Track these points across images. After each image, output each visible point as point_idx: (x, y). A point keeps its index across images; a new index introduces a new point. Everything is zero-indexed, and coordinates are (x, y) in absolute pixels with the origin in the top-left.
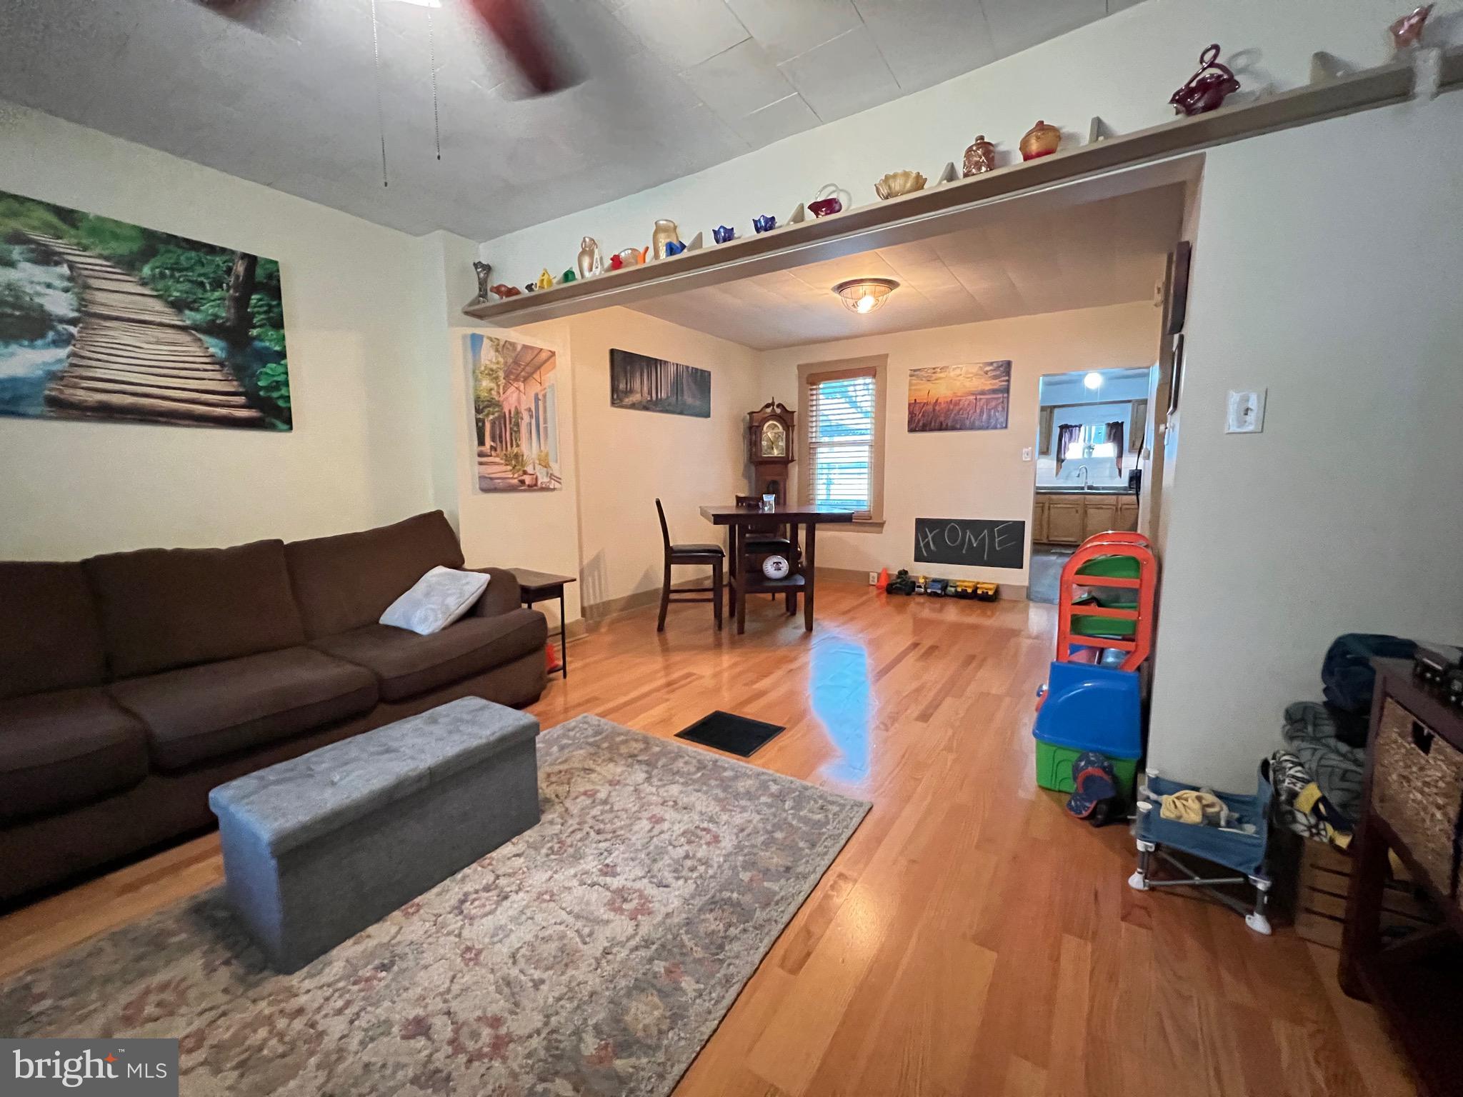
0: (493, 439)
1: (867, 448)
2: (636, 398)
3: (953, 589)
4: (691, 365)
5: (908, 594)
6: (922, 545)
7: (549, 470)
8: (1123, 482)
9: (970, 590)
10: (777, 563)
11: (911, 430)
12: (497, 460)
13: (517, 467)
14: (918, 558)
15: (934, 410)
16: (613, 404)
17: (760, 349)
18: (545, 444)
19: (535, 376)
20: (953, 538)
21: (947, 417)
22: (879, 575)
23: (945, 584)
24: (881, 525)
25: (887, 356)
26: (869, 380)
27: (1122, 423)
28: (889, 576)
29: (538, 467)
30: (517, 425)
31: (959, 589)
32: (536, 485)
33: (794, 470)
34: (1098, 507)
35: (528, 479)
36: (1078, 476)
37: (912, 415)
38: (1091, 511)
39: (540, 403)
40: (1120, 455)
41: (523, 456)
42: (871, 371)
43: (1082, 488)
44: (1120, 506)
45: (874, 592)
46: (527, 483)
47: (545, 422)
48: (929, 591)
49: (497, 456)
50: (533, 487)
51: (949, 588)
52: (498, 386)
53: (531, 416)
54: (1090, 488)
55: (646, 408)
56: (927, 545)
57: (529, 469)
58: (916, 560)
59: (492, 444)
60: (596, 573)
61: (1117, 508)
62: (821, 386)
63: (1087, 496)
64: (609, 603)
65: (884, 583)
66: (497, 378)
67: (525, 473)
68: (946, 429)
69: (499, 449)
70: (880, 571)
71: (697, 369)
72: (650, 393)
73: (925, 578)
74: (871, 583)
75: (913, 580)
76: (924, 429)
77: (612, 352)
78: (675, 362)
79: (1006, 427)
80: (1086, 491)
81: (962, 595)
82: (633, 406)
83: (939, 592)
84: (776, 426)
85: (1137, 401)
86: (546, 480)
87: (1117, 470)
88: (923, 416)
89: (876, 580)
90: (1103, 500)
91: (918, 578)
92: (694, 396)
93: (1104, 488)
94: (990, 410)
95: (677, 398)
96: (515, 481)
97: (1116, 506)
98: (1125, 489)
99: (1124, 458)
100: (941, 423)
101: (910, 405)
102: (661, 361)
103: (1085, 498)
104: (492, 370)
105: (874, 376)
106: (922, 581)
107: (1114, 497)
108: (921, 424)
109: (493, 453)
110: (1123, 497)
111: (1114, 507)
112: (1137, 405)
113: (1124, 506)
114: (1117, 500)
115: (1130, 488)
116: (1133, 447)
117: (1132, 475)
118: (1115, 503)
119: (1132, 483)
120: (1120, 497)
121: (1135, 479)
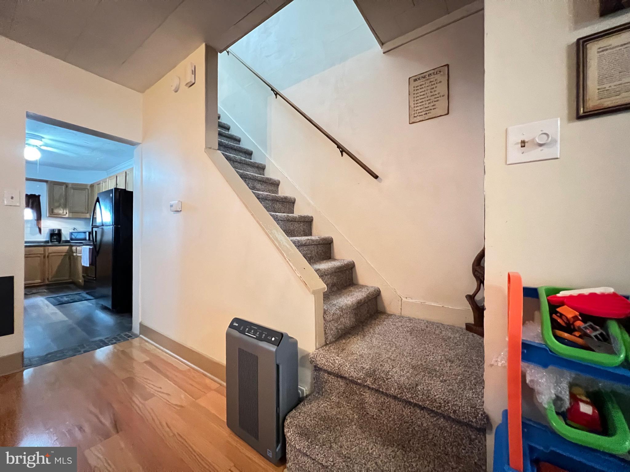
27: (39, 196)
40: (39, 217)
85: (52, 182)
87: (37, 229)
90: (30, 251)
93: (27, 242)
97: (44, 254)
98: (47, 242)
99: (42, 221)
110: (50, 248)
111: (43, 256)
112: (52, 185)
113: (50, 254)
114: (44, 251)
115: (51, 241)
116: (52, 213)
117: (52, 233)
118: (43, 252)
119: (53, 238)
120: (47, 248)
121: (56, 235)
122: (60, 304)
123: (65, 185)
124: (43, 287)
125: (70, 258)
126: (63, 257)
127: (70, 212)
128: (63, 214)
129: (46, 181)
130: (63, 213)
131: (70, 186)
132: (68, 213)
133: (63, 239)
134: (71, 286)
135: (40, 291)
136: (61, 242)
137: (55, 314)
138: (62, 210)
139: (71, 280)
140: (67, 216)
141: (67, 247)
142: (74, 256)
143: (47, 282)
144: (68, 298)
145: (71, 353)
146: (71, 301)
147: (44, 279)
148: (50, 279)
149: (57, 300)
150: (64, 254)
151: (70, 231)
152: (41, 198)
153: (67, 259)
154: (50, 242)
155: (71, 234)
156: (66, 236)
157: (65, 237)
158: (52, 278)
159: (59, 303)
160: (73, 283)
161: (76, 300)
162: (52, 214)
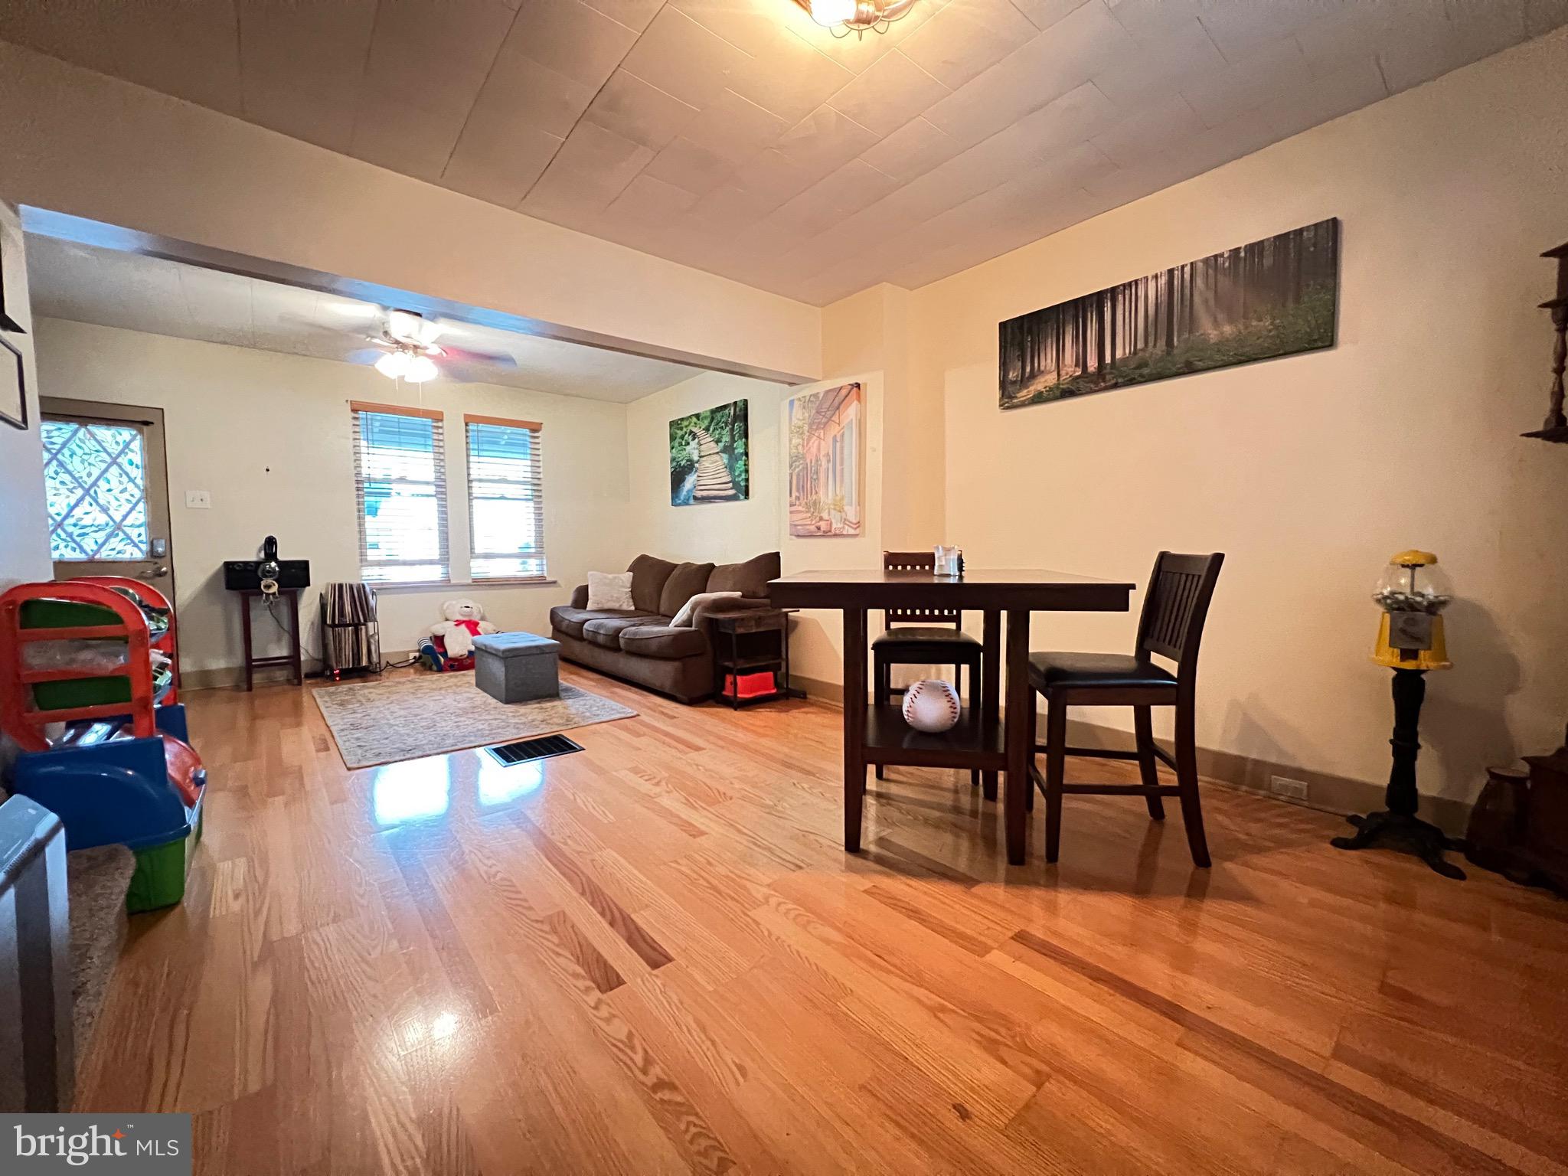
0: (798, 491)
2: (1039, 385)
7: (843, 514)
12: (800, 508)
13: (815, 514)
16: (1004, 405)
18: (841, 487)
19: (833, 419)
29: (832, 512)
30: (817, 473)
32: (830, 531)
35: (823, 525)
39: (838, 444)
41: (820, 502)
46: (822, 529)
47: (842, 464)
49: (800, 505)
50: (827, 534)
52: (803, 440)
53: (829, 461)
55: (1067, 393)
57: (825, 515)
59: (797, 494)
66: (803, 433)
67: (821, 519)
69: (801, 498)
72: (1082, 362)
77: (1004, 325)
82: (1039, 399)
86: (840, 525)
92: (1242, 315)
95: (1170, 341)
96: (813, 528)
104: (799, 427)
109: (797, 503)
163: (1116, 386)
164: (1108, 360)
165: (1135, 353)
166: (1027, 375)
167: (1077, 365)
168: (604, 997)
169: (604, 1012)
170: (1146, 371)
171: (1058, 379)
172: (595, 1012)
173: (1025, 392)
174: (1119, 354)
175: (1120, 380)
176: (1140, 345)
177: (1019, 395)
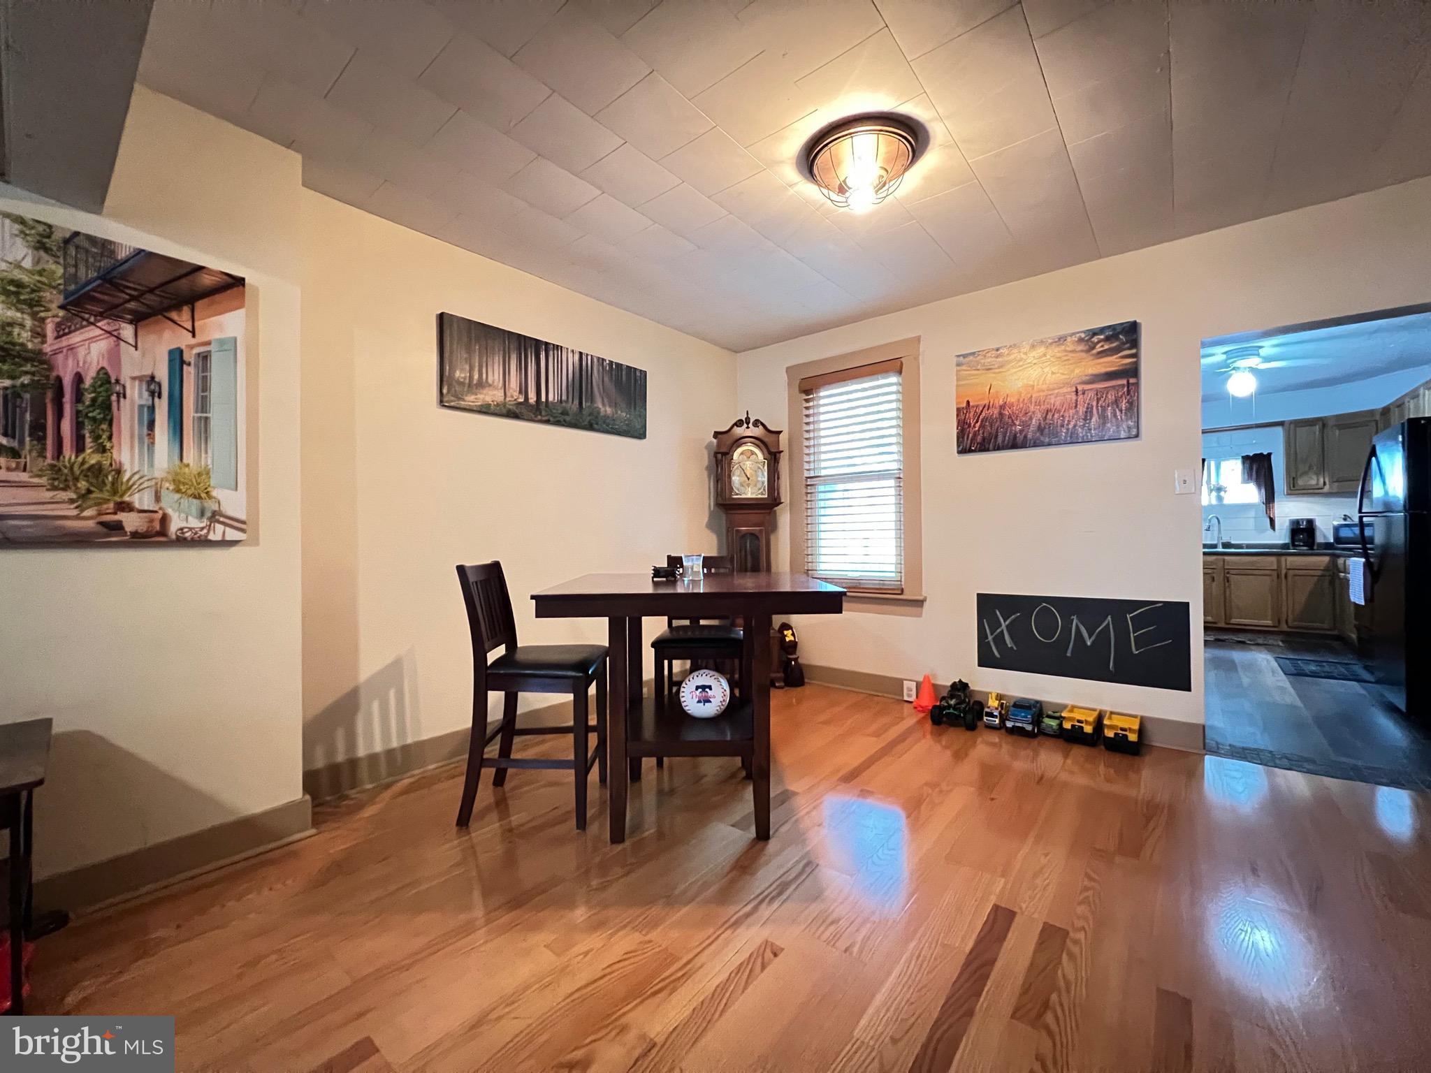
0: (9, 431)
1: (892, 482)
2: (492, 396)
3: (1054, 723)
4: (608, 358)
5: (971, 727)
6: (990, 638)
7: (206, 502)
8: (1280, 536)
9: (1088, 729)
10: (704, 688)
11: (963, 450)
13: (98, 495)
14: (985, 660)
15: (1001, 414)
16: (442, 403)
17: (736, 349)
18: (201, 451)
19: (173, 315)
20: (1048, 631)
21: (1026, 425)
22: (918, 685)
23: (1036, 710)
24: (919, 603)
25: (918, 339)
26: (894, 379)
27: (1270, 455)
28: (935, 687)
29: (168, 495)
30: (103, 406)
31: (1067, 725)
32: (163, 532)
33: (784, 518)
34: (1244, 572)
35: (131, 522)
36: (1208, 530)
37: (963, 427)
38: (1233, 578)
39: (189, 370)
40: (1270, 498)
41: (119, 472)
42: (893, 365)
43: (1215, 546)
44: (1284, 572)
45: (911, 719)
46: (130, 529)
47: (204, 408)
48: (1009, 724)
50: (149, 538)
51: (1047, 721)
53: (156, 393)
54: (1226, 545)
55: (512, 414)
56: (999, 639)
57: (140, 500)
58: (982, 664)
60: (392, 694)
61: (1278, 577)
62: (822, 394)
63: (1227, 558)
64: (421, 745)
65: (928, 702)
67: (125, 507)
68: (1023, 446)
70: (921, 679)
71: (619, 366)
72: (524, 390)
73: (1000, 697)
74: (906, 698)
75: (978, 698)
76: (983, 447)
77: (441, 317)
78: (578, 349)
79: (1137, 436)
80: (1220, 549)
81: (1072, 737)
82: (485, 410)
83: (1029, 728)
84: (753, 453)
85: (1291, 422)
86: (195, 522)
87: (1268, 521)
88: (982, 426)
89: (914, 693)
90: (1252, 563)
91: (987, 694)
92: (615, 405)
93: (1249, 546)
94: (1104, 409)
95: (581, 403)
96: (91, 525)
97: (1278, 571)
98: (1285, 546)
99: (1276, 504)
100: (1015, 437)
101: (958, 410)
102: (547, 344)
103: (1224, 560)
105: (900, 372)
106: (993, 703)
107: (1273, 559)
108: (979, 439)
110: (1290, 559)
111: (1275, 573)
112: (1293, 428)
113: (1291, 571)
114: (1279, 562)
115: (1294, 545)
116: (1294, 487)
117: (1295, 527)
118: (1275, 567)
119: (1297, 538)
120: (1283, 559)
121: (1303, 532)
122: (1296, 674)
123: (1321, 423)
124: (1281, 637)
125: (1332, 583)
126: (1316, 578)
127: (1332, 482)
128: (1317, 487)
129: (1281, 424)
130: (1317, 484)
131: (1331, 423)
132: (1327, 483)
133: (1320, 539)
134: (1336, 644)
135: (1270, 642)
136: (1315, 547)
137: (1282, 689)
138: (1315, 477)
139: (1335, 633)
140: (1327, 489)
141: (1327, 559)
142: (1340, 579)
143: (1284, 628)
144: (1318, 668)
145: (1285, 762)
146: (1323, 675)
147: (1279, 622)
148: (1290, 621)
149: (1295, 666)
150: (1319, 573)
151: (1336, 523)
152: (1273, 457)
153: (1326, 584)
154: (1291, 547)
155: (1337, 529)
156: (1325, 533)
157: (1325, 537)
158: (1294, 621)
159: (1295, 672)
160: (1340, 638)
161: (1335, 675)
162: (1295, 489)
163: (547, 422)
164: (543, 399)
165: (561, 401)
166: (475, 382)
167: (520, 392)
168: (1070, 929)
169: (1079, 924)
170: (568, 418)
171: (505, 398)
172: (1086, 927)
173: (472, 398)
174: (551, 398)
175: (551, 419)
176: (564, 398)
177: (466, 398)
